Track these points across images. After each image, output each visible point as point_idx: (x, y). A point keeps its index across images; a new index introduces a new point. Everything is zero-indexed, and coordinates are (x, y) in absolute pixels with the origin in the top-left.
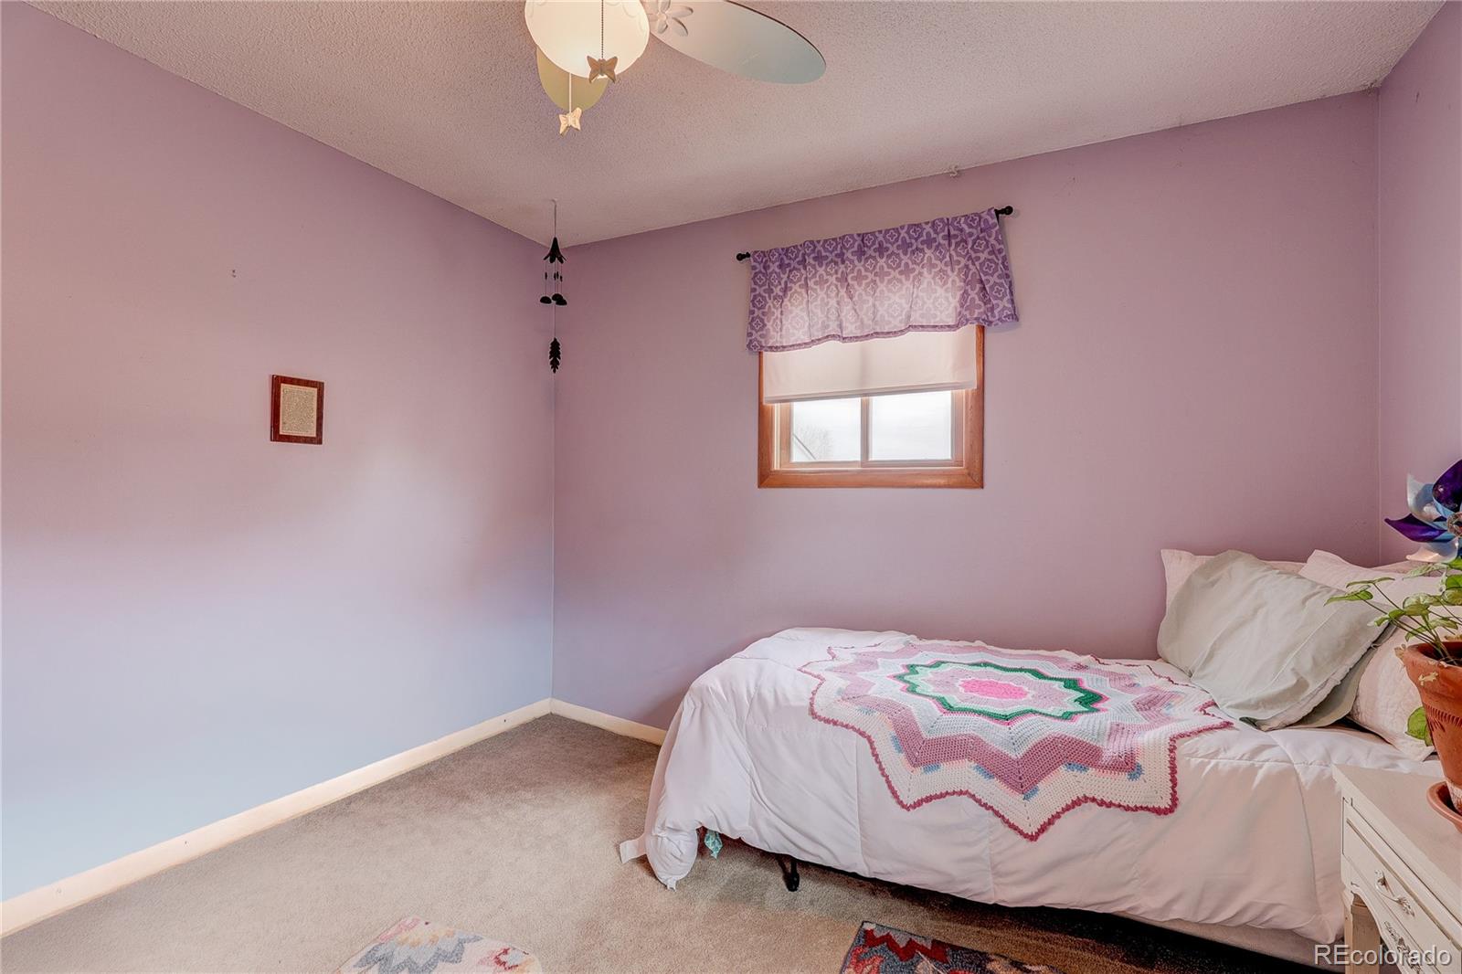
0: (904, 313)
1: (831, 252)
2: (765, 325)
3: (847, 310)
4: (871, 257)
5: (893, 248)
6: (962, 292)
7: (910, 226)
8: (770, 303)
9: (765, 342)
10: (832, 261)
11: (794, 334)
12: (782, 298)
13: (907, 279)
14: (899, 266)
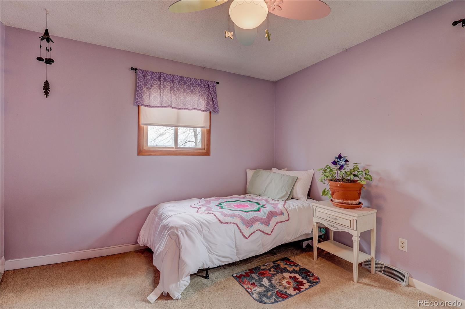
0: (191, 104)
1: (169, 78)
2: (142, 97)
3: (173, 98)
4: (181, 84)
5: (189, 84)
6: (207, 102)
7: (195, 79)
8: (144, 89)
9: (143, 103)
10: (169, 81)
11: (154, 102)
12: (150, 89)
13: (192, 94)
14: (190, 89)
